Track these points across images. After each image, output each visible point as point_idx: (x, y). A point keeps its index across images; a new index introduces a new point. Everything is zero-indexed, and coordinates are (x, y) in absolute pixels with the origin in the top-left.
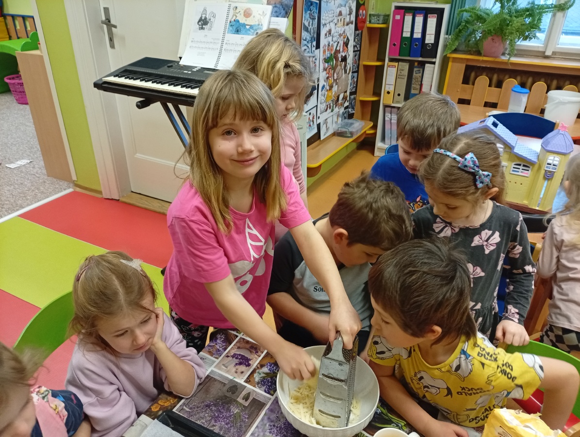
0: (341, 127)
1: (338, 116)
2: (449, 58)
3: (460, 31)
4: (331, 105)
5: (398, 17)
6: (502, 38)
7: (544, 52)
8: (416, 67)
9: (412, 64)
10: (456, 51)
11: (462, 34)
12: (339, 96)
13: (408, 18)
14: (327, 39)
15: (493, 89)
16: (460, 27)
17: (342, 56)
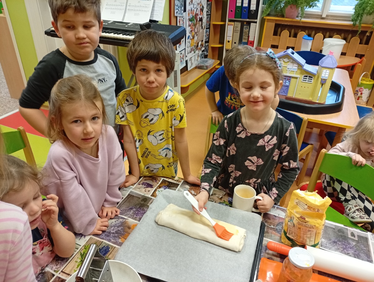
0: (200, 63)
1: (198, 56)
2: (265, 19)
3: (271, 2)
4: (194, 49)
6: (297, 6)
7: (322, 15)
8: (245, 25)
9: (242, 23)
10: (269, 15)
11: (272, 4)
12: (198, 43)
14: (190, 6)
15: (292, 38)
17: (199, 17)
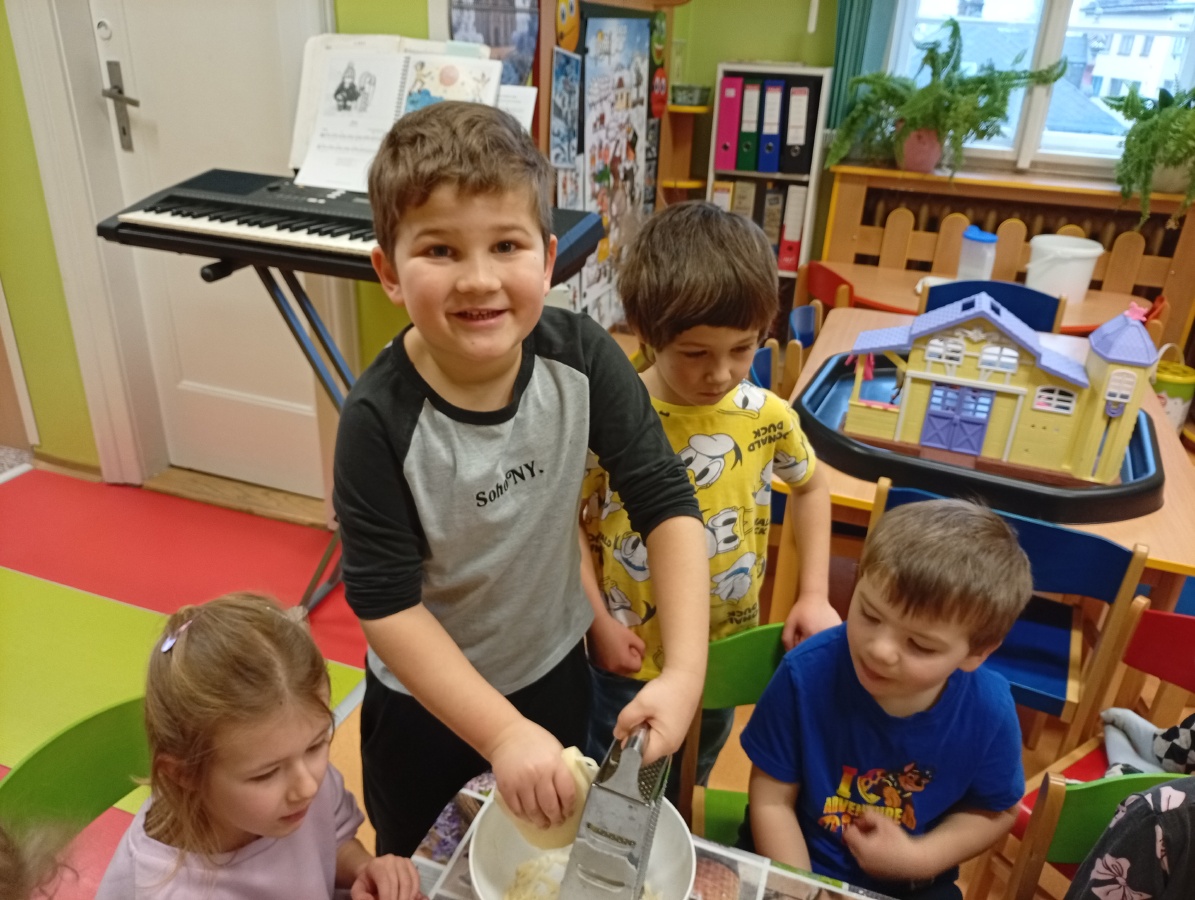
2: (833, 174)
3: (854, 121)
4: (608, 268)
5: (731, 93)
6: (937, 133)
7: (1015, 163)
8: (770, 192)
9: (761, 185)
10: (845, 161)
11: (857, 126)
12: (620, 250)
13: (752, 95)
14: (596, 135)
15: (922, 234)
16: (854, 114)
17: (625, 168)
